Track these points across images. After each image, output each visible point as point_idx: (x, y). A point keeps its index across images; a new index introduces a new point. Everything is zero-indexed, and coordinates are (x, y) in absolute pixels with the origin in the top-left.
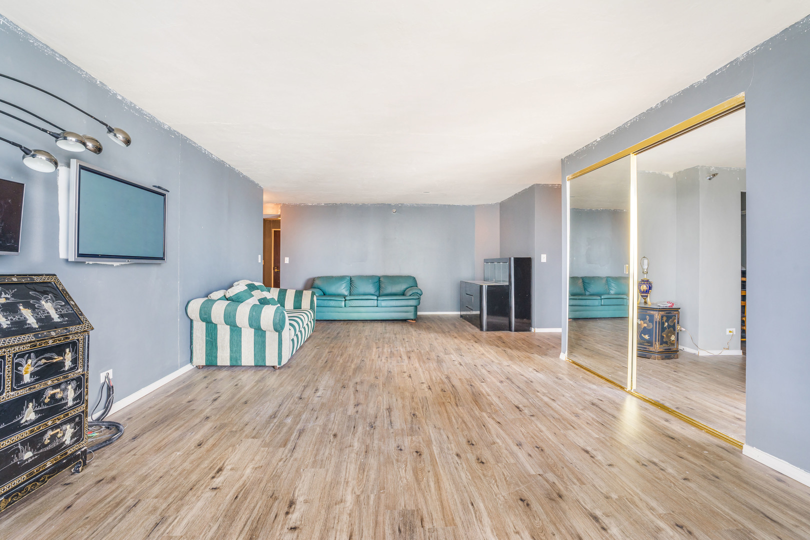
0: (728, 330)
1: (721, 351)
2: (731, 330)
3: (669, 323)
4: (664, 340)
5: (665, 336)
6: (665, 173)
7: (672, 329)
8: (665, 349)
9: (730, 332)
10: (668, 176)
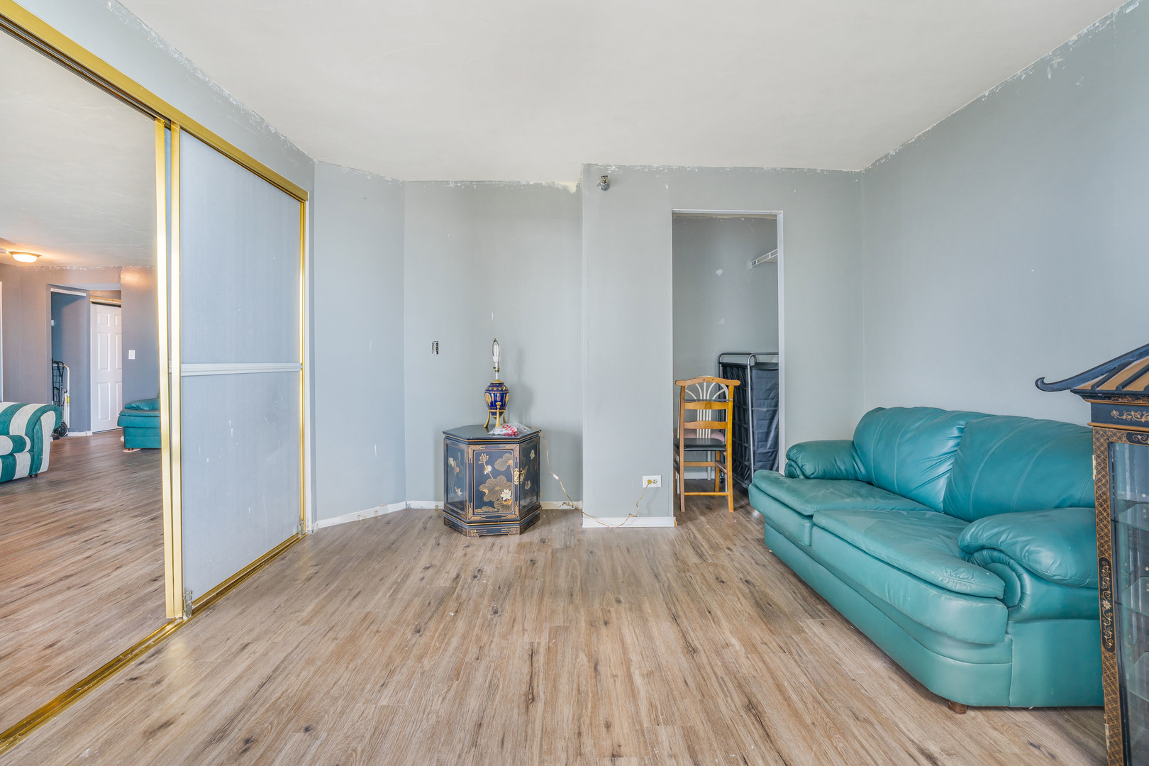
0: (645, 479)
1: (624, 519)
2: (652, 478)
3: (497, 467)
4: (486, 499)
5: (486, 491)
6: (561, 183)
7: (503, 478)
8: (487, 517)
9: (650, 482)
10: (565, 189)
